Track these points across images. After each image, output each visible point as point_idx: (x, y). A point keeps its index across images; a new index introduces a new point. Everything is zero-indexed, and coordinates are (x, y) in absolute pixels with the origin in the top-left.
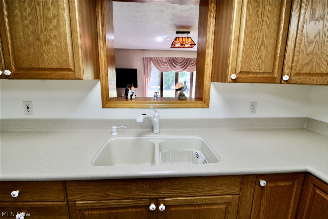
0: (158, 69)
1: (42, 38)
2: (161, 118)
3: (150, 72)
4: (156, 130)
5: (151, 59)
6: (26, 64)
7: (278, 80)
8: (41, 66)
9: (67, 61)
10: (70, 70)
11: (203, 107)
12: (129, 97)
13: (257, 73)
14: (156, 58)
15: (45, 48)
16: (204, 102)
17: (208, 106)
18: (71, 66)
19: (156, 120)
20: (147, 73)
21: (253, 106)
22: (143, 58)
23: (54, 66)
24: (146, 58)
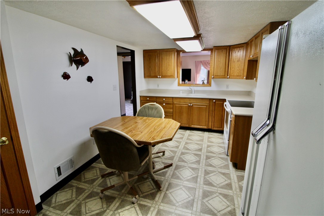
0: (206, 68)
1: (168, 69)
2: (195, 89)
3: (200, 70)
4: (193, 93)
5: (201, 62)
6: (163, 75)
7: (227, 78)
8: (167, 75)
9: (172, 74)
10: (173, 76)
11: (209, 86)
12: (186, 83)
13: (220, 76)
14: (205, 61)
15: (168, 71)
16: (209, 84)
17: (211, 86)
18: (173, 75)
19: (193, 90)
20: (197, 72)
21: (227, 86)
22: (196, 61)
23: (169, 75)
24: (197, 61)
